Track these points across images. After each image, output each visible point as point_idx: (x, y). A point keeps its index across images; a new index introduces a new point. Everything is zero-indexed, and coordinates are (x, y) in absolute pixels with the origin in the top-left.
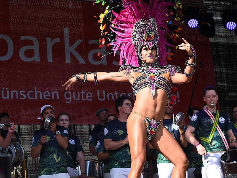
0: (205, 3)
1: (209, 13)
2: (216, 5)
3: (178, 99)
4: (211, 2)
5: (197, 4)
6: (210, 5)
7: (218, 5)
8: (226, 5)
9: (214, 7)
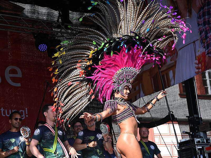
0: (54, 31)
1: (57, 40)
2: (64, 33)
3: (27, 115)
4: (59, 30)
5: (48, 31)
6: (59, 32)
7: (65, 32)
8: (72, 33)
9: (62, 35)
